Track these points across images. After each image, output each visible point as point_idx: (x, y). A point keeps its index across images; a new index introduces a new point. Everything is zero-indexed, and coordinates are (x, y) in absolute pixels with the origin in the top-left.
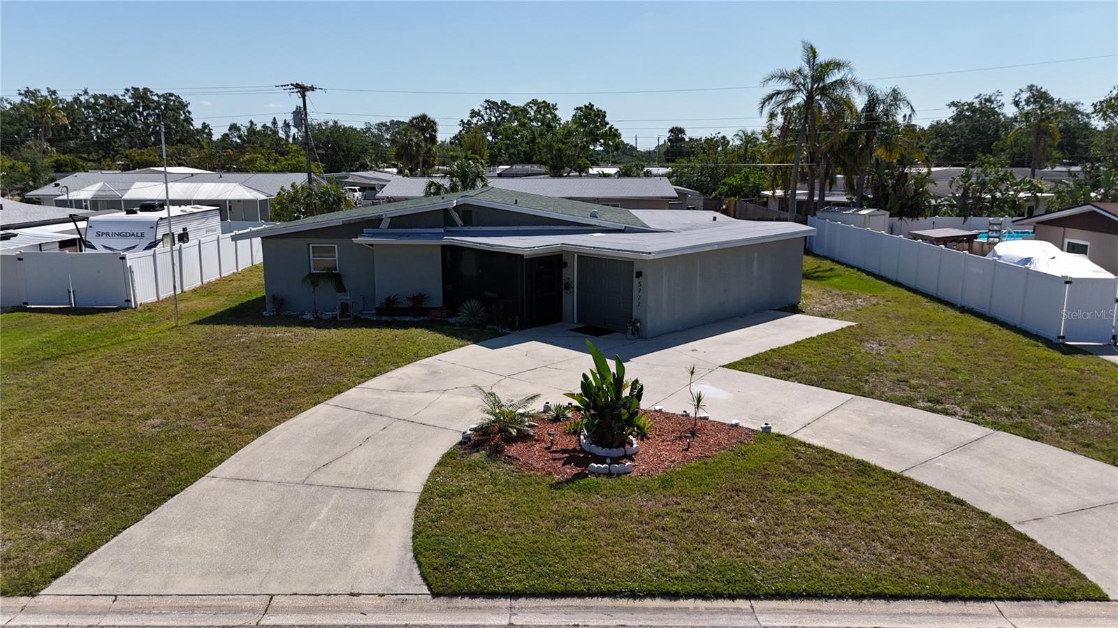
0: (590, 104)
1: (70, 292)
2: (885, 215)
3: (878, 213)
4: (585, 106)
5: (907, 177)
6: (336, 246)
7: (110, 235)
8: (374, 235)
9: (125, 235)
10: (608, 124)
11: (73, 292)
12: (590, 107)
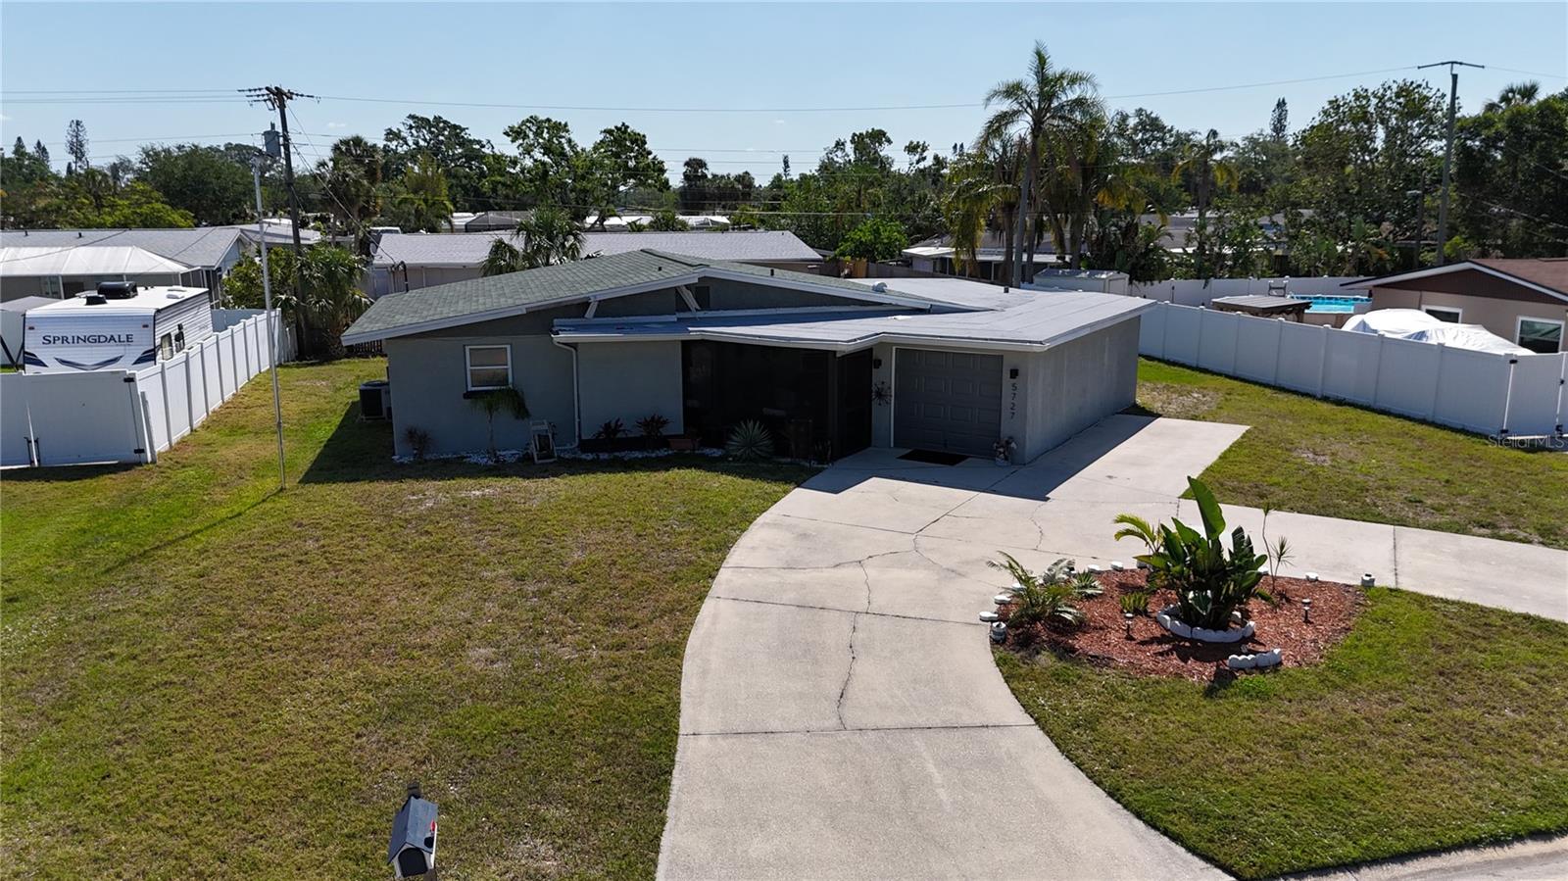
0: (623, 124)
1: (30, 442)
2: (1124, 279)
3: (1119, 276)
4: (616, 127)
5: (1137, 228)
6: (508, 347)
7: (70, 340)
8: (577, 328)
9: (97, 340)
10: (650, 153)
11: (36, 441)
12: (623, 129)
